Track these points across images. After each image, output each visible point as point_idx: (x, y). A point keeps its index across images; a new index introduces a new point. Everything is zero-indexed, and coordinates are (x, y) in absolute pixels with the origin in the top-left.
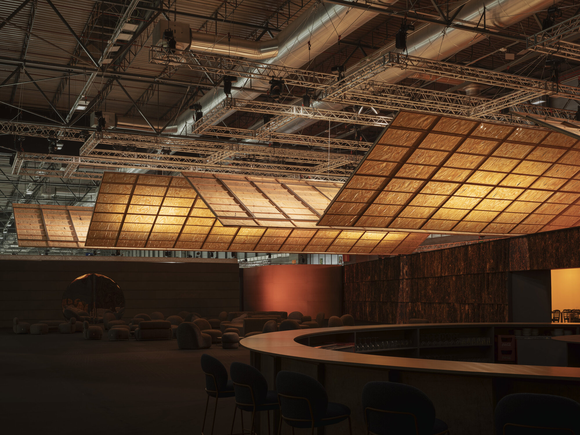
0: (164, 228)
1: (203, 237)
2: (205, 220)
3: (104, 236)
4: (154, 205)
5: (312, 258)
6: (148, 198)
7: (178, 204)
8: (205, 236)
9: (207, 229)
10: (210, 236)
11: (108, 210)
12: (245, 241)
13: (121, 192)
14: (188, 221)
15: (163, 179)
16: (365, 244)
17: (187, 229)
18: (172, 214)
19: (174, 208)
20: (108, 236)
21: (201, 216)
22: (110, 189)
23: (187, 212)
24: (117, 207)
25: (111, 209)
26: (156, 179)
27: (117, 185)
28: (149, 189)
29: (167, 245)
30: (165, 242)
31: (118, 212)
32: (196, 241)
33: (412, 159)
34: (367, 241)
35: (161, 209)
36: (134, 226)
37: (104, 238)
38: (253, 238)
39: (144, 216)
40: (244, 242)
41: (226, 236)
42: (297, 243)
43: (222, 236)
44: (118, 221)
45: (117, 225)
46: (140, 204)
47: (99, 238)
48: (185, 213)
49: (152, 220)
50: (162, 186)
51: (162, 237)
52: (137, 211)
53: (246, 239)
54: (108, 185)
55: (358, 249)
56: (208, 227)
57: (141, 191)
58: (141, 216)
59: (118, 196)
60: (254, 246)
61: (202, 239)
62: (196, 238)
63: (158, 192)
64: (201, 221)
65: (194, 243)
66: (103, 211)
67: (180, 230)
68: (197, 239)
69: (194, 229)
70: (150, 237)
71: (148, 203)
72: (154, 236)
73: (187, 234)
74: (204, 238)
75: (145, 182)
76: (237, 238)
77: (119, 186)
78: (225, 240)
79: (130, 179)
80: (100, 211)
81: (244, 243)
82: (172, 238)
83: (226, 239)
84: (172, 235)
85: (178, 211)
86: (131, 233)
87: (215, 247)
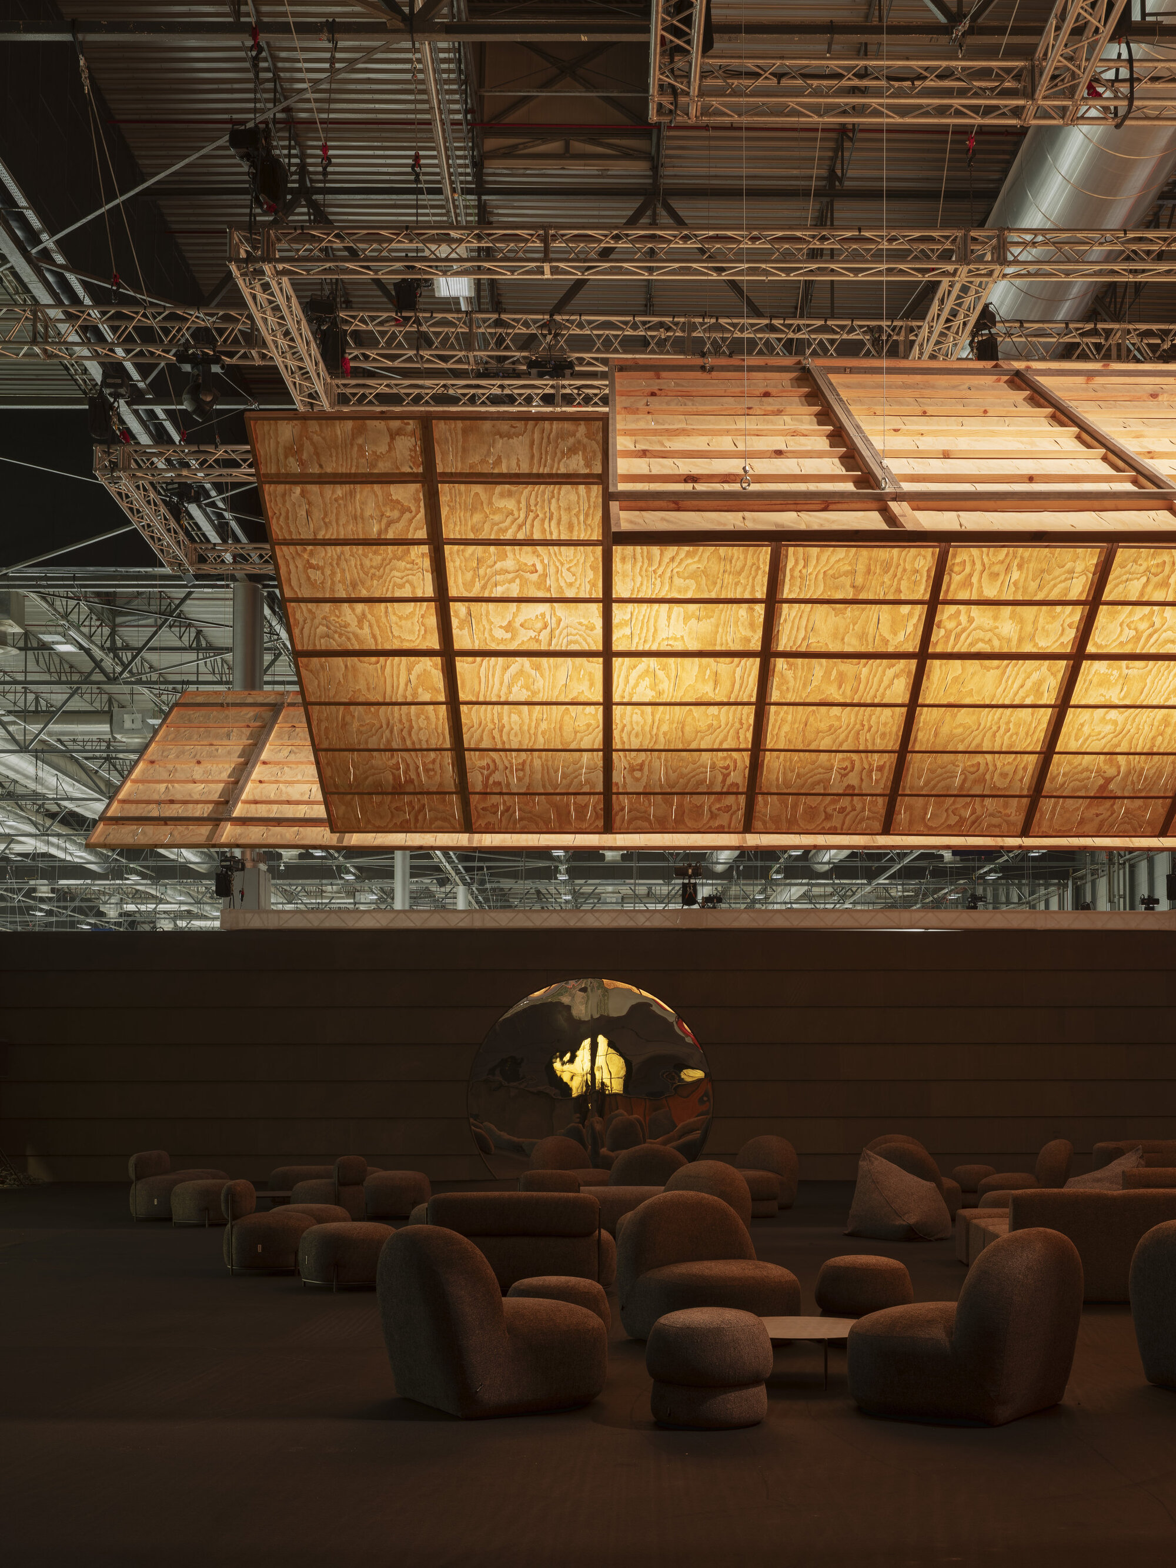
0: (665, 728)
1: (880, 769)
2: (865, 668)
3: (396, 778)
4: (570, 594)
6: (526, 556)
7: (692, 583)
8: (890, 760)
9: (890, 721)
10: (914, 761)
11: (356, 636)
12: (1109, 780)
13: (374, 530)
14: (776, 681)
15: (562, 436)
17: (786, 728)
18: (679, 647)
19: (677, 609)
20: (413, 776)
21: (833, 648)
22: (317, 514)
23: (752, 625)
24: (393, 618)
25: (367, 629)
26: (525, 439)
27: (340, 491)
28: (510, 504)
29: (713, 816)
30: (697, 800)
31: (406, 646)
32: (850, 793)
35: (616, 621)
36: (515, 717)
37: (398, 790)
38: (1148, 765)
39: (544, 661)
40: (1103, 787)
41: (1001, 761)
43: (979, 758)
44: (427, 697)
45: (432, 715)
46: (498, 592)
47: (378, 790)
48: (748, 633)
49: (592, 685)
50: (571, 479)
51: (673, 776)
52: (499, 634)
53: (1111, 772)
54: (298, 490)
56: (888, 711)
57: (477, 517)
58: (525, 661)
59: (374, 557)
61: (880, 781)
62: (844, 773)
63: (565, 518)
64: (842, 677)
65: (845, 802)
66: (334, 646)
67: (750, 735)
68: (853, 779)
69: (823, 726)
70: (617, 777)
71: (539, 586)
72: (632, 769)
73: (796, 756)
74: (888, 774)
75: (475, 461)
76: (1060, 766)
77: (352, 494)
78: (1001, 783)
79: (391, 448)
80: (322, 645)
81: (1103, 796)
82: (726, 776)
83: (1004, 775)
84: (721, 764)
85: (705, 627)
86: (515, 759)
87: (953, 820)
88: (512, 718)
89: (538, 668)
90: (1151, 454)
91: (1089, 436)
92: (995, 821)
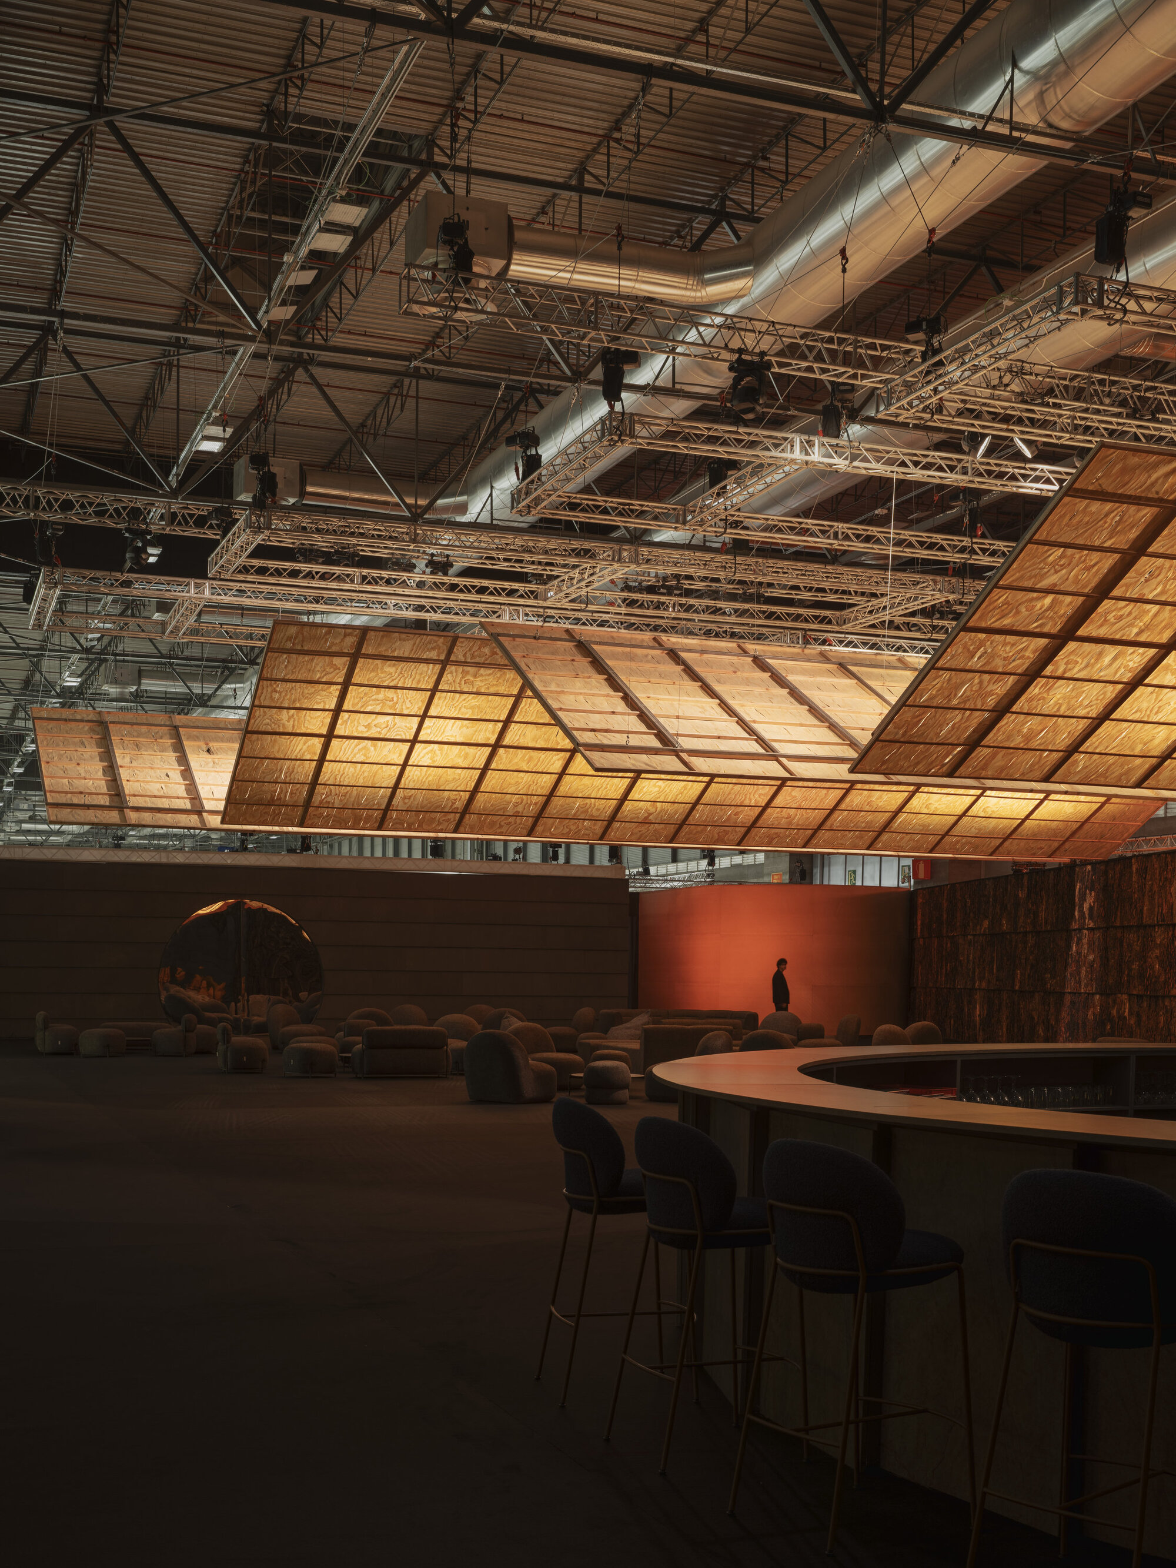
0: (430, 778)
1: (536, 804)
2: (542, 755)
3: (273, 797)
4: (405, 712)
5: (826, 870)
6: (390, 693)
7: (470, 711)
8: (542, 799)
9: (548, 781)
10: (555, 801)
11: (284, 725)
12: (650, 814)
13: (317, 677)
14: (496, 759)
15: (430, 642)
16: (980, 830)
17: (493, 782)
18: (452, 740)
19: (459, 722)
20: (282, 796)
21: (530, 745)
22: (290, 667)
23: (493, 732)
24: (308, 718)
25: (291, 722)
26: (411, 642)
27: (307, 658)
28: (392, 670)
29: (439, 823)
30: (433, 815)
31: (309, 731)
32: (516, 815)
33: (1128, 586)
34: (984, 822)
35: (425, 726)
36: (352, 769)
37: (271, 803)
38: (670, 808)
39: (379, 743)
40: (646, 818)
41: (598, 802)
42: (790, 823)
43: (588, 801)
44: (308, 757)
45: (307, 767)
46: (369, 709)
47: (260, 803)
48: (488, 735)
49: (400, 755)
50: (427, 661)
51: (425, 802)
52: (361, 728)
53: (652, 810)
54: (285, 656)
55: (957, 842)
56: (548, 776)
57: (373, 674)
58: (369, 742)
59: (310, 689)
60: (672, 829)
61: (533, 810)
62: (516, 805)
63: (418, 677)
64: (530, 760)
65: (512, 819)
66: (269, 729)
67: (473, 784)
68: (520, 808)
69: (513, 781)
70: (395, 802)
71: (391, 707)
72: (405, 798)
73: (494, 795)
74: (539, 807)
75: (382, 650)
76: (628, 806)
77: (312, 660)
78: (595, 813)
79: (342, 641)
80: (263, 728)
81: (646, 822)
82: (453, 804)
83: (598, 810)
84: (453, 797)
85: (470, 731)
86: (343, 790)
87: (566, 830)
88: (350, 769)
89: (375, 746)
90: (754, 722)
91: (730, 711)
92: (587, 832)
